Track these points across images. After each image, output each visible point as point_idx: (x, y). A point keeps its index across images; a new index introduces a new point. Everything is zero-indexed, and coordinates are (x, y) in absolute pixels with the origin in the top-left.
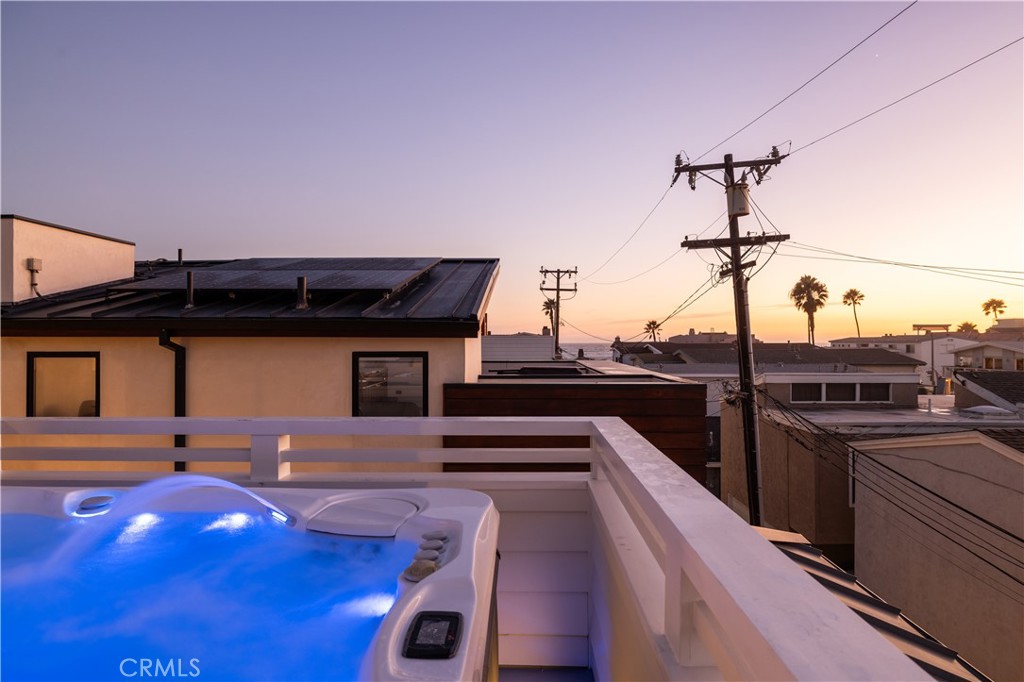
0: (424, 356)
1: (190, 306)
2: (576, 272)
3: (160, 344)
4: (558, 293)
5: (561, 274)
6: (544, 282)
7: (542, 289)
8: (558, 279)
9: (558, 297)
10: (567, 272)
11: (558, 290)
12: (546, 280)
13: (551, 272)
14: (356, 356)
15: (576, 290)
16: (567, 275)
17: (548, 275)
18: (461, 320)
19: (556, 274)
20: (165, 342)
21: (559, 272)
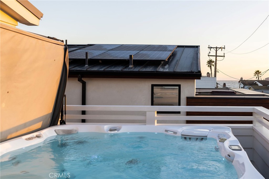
0: (179, 86)
1: (87, 66)
2: (224, 48)
3: (78, 81)
4: (216, 58)
5: (218, 49)
6: (210, 53)
7: (209, 56)
8: (216, 51)
9: (216, 59)
10: (221, 48)
11: (216, 56)
12: (211, 51)
13: (213, 48)
14: (153, 86)
15: (224, 56)
16: (220, 49)
17: (212, 49)
18: (195, 73)
19: (215, 49)
20: (80, 80)
21: (216, 48)
